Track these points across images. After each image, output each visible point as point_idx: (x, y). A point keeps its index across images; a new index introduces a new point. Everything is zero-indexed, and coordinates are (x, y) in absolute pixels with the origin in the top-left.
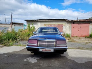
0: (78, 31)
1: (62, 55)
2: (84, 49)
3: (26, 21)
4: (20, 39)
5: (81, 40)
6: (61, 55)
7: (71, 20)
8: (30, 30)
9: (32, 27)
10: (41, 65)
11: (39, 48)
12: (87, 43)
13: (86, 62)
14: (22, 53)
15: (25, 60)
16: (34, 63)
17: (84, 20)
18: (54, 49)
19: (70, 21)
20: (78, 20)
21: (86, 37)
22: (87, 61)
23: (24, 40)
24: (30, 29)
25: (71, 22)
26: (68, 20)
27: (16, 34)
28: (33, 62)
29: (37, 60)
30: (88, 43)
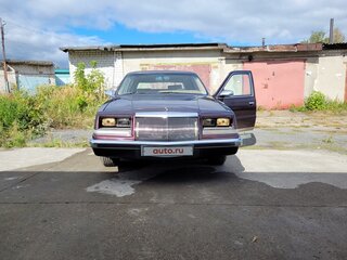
0: (266, 87)
1: (218, 169)
2: (288, 149)
3: (66, 51)
4: (50, 120)
5: (275, 119)
6: (214, 170)
7: (241, 48)
8: (85, 89)
9: (92, 77)
10: (154, 200)
11: (139, 146)
12: (296, 130)
13: (301, 186)
14: (72, 170)
15: (91, 189)
16: (124, 197)
17: (288, 46)
18: (196, 145)
19: (236, 50)
20: (264, 47)
21: (292, 109)
22: (305, 182)
23: (66, 124)
24: (85, 85)
25: (241, 54)
26: (231, 48)
27: (32, 103)
28: (120, 195)
29: (132, 187)
30: (303, 129)
